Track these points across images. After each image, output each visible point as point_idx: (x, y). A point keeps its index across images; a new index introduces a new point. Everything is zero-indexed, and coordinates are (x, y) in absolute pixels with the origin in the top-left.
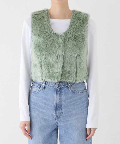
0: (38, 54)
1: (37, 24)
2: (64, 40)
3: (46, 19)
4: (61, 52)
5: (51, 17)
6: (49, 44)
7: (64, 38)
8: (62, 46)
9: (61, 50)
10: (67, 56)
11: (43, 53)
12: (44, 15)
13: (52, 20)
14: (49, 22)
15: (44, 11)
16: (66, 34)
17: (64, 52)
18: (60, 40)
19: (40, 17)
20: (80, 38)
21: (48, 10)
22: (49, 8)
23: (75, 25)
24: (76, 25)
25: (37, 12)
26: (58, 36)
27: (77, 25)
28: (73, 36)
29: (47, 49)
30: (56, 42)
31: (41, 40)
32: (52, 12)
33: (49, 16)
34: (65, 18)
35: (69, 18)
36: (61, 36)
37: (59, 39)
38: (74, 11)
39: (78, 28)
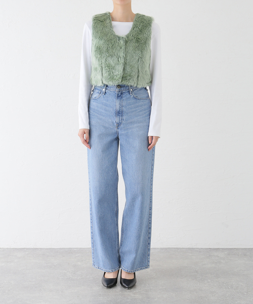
6: (110, 45)
20: (142, 41)
21: (109, 13)
23: (137, 27)
27: (140, 28)
28: (135, 39)
38: (137, 14)
39: (141, 31)
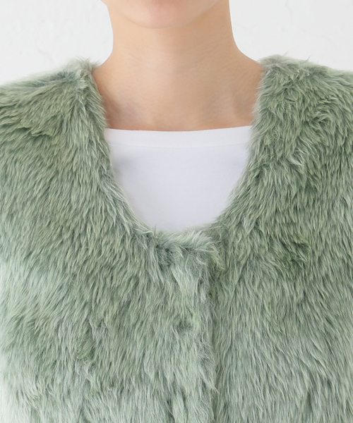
0: (32, 388)
1: (19, 173)
2: (214, 279)
3: (80, 133)
4: (196, 371)
5: (115, 116)
7: (213, 268)
8: (196, 322)
9: (195, 354)
10: (236, 397)
11: (63, 379)
12: (61, 105)
13: (122, 142)
14: (104, 156)
15: (63, 80)
16: (221, 235)
17: (219, 370)
18: (186, 281)
19: (39, 119)
20: (327, 260)
21: (91, 72)
22: (98, 54)
23: (284, 164)
24: (294, 162)
25: (16, 88)
26: (165, 251)
27: (301, 165)
28: (278, 248)
29: (90, 352)
30: (152, 297)
31: (46, 286)
32: (119, 86)
33: (99, 112)
34: (212, 121)
35: (243, 116)
36: (187, 249)
37: (177, 272)
38: (276, 68)
39: (309, 189)
